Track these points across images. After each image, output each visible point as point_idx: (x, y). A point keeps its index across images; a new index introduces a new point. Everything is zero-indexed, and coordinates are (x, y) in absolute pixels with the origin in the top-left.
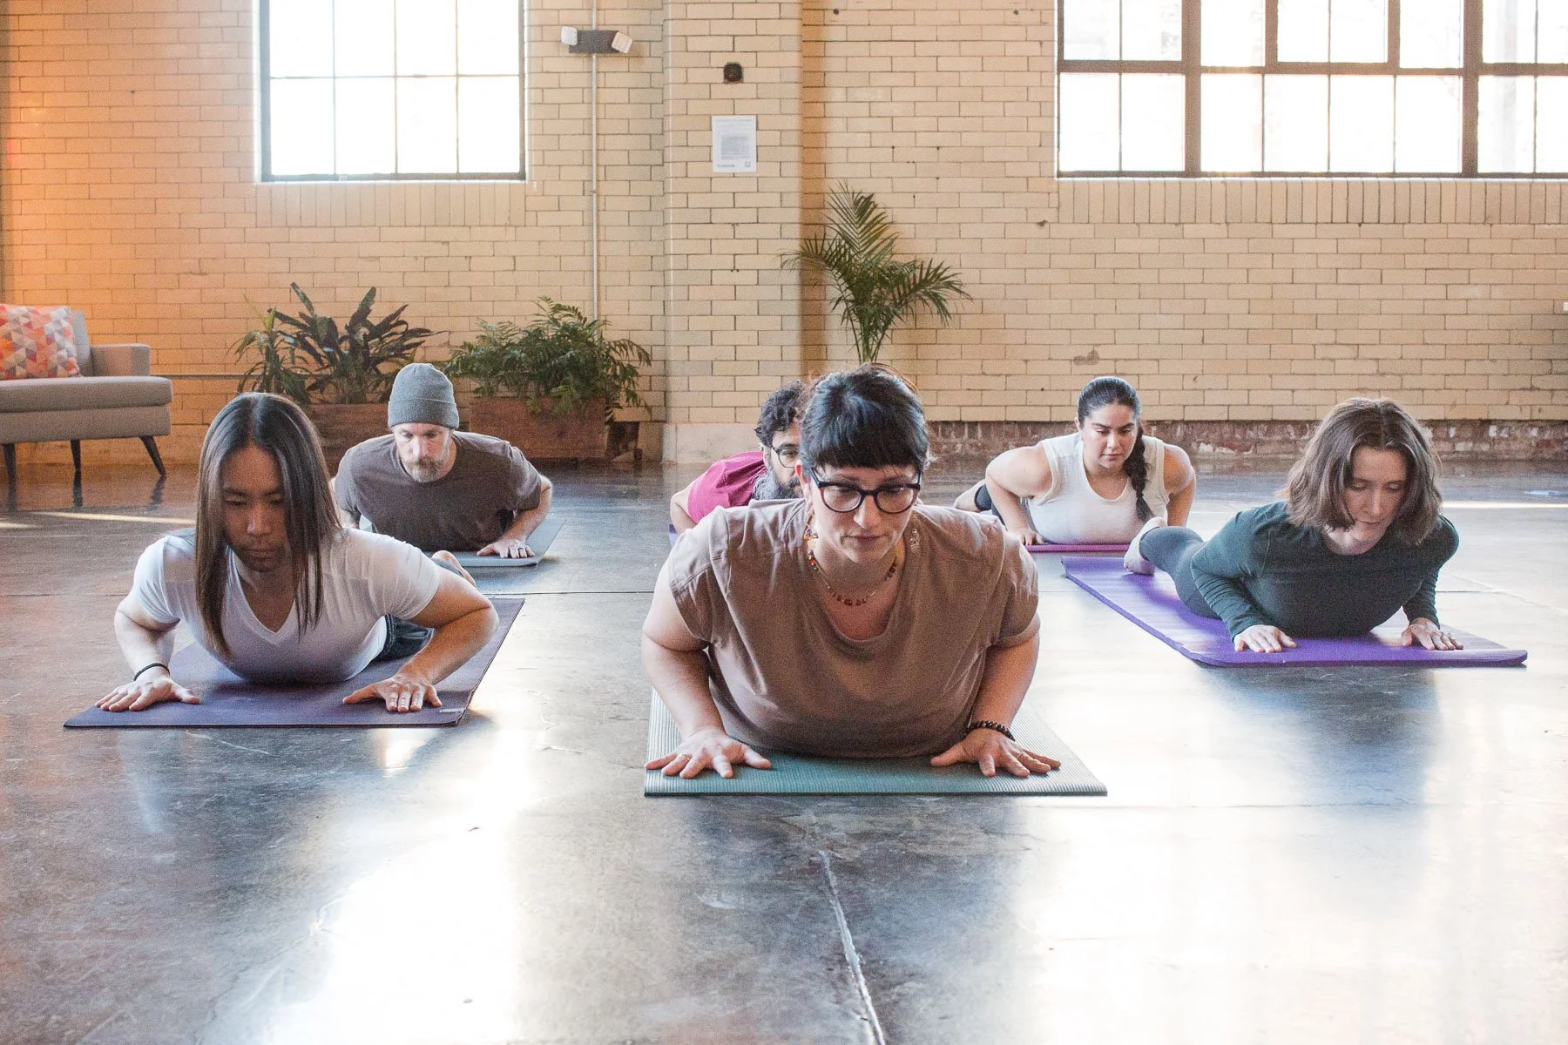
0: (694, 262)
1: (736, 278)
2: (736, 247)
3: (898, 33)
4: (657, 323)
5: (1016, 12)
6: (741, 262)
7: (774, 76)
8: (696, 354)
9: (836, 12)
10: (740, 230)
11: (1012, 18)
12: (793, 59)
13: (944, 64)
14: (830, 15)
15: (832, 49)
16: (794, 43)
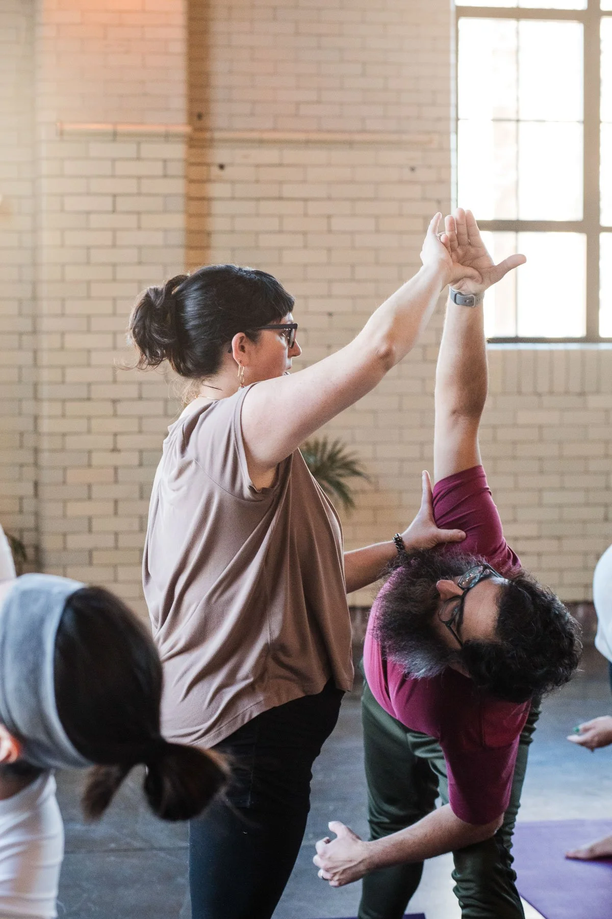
0: (71, 442)
1: (116, 459)
2: (116, 425)
3: (288, 190)
4: (29, 505)
5: (413, 169)
6: (122, 442)
7: (158, 239)
8: (74, 542)
9: (222, 167)
10: (122, 408)
11: (407, 175)
12: (178, 221)
13: (337, 224)
14: (215, 171)
15: (218, 207)
16: (179, 203)
